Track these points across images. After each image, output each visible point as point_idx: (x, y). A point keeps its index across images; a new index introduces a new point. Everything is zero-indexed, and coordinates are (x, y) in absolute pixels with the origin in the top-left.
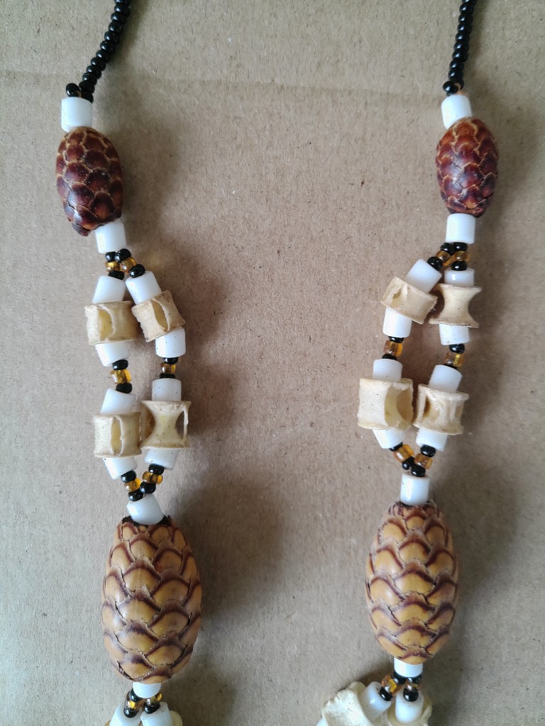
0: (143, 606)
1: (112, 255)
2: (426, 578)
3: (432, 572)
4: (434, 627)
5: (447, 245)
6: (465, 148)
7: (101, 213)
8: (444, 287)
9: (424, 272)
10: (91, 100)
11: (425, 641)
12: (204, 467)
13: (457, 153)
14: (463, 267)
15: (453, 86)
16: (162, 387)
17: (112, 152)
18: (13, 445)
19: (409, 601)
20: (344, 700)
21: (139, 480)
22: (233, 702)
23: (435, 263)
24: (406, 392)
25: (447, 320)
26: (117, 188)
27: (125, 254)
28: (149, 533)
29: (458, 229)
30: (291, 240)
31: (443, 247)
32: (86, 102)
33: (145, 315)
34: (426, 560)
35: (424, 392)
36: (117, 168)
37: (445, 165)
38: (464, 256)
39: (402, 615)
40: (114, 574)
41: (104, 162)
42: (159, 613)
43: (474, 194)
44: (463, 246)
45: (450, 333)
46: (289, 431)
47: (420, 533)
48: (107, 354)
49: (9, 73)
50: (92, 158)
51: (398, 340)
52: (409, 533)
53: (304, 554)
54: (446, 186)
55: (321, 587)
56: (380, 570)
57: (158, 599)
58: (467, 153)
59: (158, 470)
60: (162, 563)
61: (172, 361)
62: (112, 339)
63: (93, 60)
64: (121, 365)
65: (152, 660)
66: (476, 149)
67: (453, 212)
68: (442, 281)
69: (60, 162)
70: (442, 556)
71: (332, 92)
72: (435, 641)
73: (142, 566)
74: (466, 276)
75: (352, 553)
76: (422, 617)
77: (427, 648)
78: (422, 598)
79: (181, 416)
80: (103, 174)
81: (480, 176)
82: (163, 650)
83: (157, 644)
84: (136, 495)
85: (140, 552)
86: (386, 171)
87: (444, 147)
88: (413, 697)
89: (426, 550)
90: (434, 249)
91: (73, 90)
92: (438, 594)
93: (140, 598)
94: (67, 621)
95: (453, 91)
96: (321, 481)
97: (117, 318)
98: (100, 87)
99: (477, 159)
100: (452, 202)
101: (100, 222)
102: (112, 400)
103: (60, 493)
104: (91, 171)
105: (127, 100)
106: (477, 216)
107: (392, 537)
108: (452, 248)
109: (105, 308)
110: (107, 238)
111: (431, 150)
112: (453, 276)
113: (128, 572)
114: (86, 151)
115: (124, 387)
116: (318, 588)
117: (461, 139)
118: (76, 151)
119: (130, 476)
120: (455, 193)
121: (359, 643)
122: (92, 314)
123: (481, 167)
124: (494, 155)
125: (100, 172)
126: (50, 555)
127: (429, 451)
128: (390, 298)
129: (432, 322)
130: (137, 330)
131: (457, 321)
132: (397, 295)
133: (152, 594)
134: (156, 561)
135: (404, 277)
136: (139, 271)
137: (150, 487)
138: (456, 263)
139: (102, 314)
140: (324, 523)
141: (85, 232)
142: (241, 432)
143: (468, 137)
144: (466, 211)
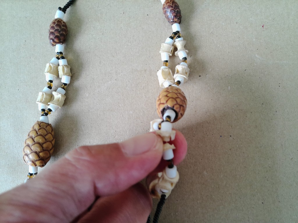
5: (174, 33)
6: (168, 5)
8: (175, 43)
9: (169, 40)
10: (65, 13)
13: (167, 8)
14: (179, 37)
23: (172, 38)
25: (179, 51)
29: (176, 27)
31: (173, 33)
37: (165, 13)
38: (179, 34)
43: (175, 16)
44: (178, 32)
45: (181, 54)
54: (167, 18)
58: (169, 6)
66: (171, 5)
67: (172, 25)
74: (181, 39)
81: (175, 11)
87: (164, 8)
90: (171, 34)
91: (60, 9)
99: (172, 7)
100: (171, 22)
106: (180, 23)
112: (177, 40)
117: (166, 4)
120: (170, 19)
123: (174, 9)
124: (177, 5)
131: (182, 50)
135: (164, 43)
143: (168, 2)
144: (176, 22)
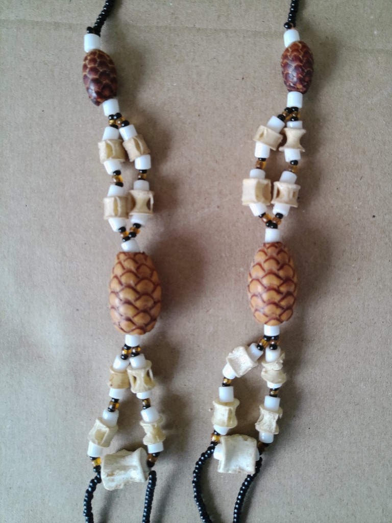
0: (130, 291)
1: (112, 116)
2: (278, 276)
3: (281, 273)
4: (283, 303)
5: (288, 109)
6: (295, 56)
7: (107, 93)
8: (286, 129)
9: (275, 122)
10: (99, 35)
11: (278, 311)
12: (162, 230)
13: (290, 59)
14: (296, 119)
15: (289, 25)
16: (139, 184)
17: (111, 62)
18: (60, 219)
19: (269, 289)
20: (238, 351)
21: (128, 231)
22: (178, 357)
23: (281, 117)
24: (267, 185)
25: (288, 147)
26: (114, 80)
27: (119, 115)
28: (133, 256)
29: (294, 99)
30: (205, 108)
31: (285, 110)
32: (97, 36)
33: (130, 147)
34: (278, 267)
35: (277, 184)
36: (114, 70)
37: (285, 66)
38: (297, 114)
39: (265, 296)
40: (116, 277)
41: (107, 66)
42: (139, 295)
43: (301, 80)
44: (296, 109)
45: (290, 154)
46: (206, 210)
47: (274, 255)
48: (110, 166)
49: (55, 23)
50: (102, 64)
51: (263, 160)
52: (269, 254)
53: (215, 276)
54: (286, 76)
55: (225, 295)
56: (254, 275)
57: (139, 288)
58: (296, 59)
59: (138, 226)
60: (141, 270)
61: (144, 171)
62: (113, 158)
63: (100, 15)
64: (118, 173)
65: (136, 320)
66: (301, 57)
67: (290, 91)
68: (286, 126)
69: (85, 67)
70: (286, 267)
71: (225, 31)
72: (284, 312)
73: (130, 271)
74: (298, 124)
75: (241, 276)
76: (277, 298)
77: (280, 315)
78: (276, 287)
79: (149, 201)
80: (107, 72)
81: (303, 70)
82: (141, 314)
83: (138, 311)
84: (127, 239)
85: (129, 265)
86: (255, 72)
87: (285, 57)
88: (274, 347)
89: (278, 263)
90: (281, 111)
91: (90, 30)
92: (285, 285)
93: (129, 286)
94: (89, 313)
95: (289, 27)
96: (224, 237)
97: (115, 148)
98: (104, 29)
99: (301, 61)
100: (290, 86)
101: (106, 98)
102: (113, 190)
103: (85, 244)
104: (101, 70)
105: (118, 37)
106: (303, 93)
107: (260, 258)
108: (290, 110)
109: (109, 142)
110: (109, 107)
111: (278, 60)
112: (291, 124)
113: (123, 274)
114: (98, 60)
115: (119, 184)
116: (223, 295)
117: (292, 51)
118: (93, 60)
119: (123, 229)
120: (291, 80)
121: (246, 325)
122: (102, 146)
123: (304, 66)
124: (311, 59)
125: (105, 71)
126: (80, 278)
127: (280, 216)
128: (257, 136)
129: (281, 149)
130: (126, 155)
131: (293, 147)
132: (262, 135)
133: (136, 285)
134: (138, 269)
135: (265, 125)
136: (126, 123)
137: (134, 234)
138: (293, 117)
139: (108, 146)
140: (226, 260)
141: (98, 103)
142: (181, 211)
143: (297, 50)
144: (297, 90)
